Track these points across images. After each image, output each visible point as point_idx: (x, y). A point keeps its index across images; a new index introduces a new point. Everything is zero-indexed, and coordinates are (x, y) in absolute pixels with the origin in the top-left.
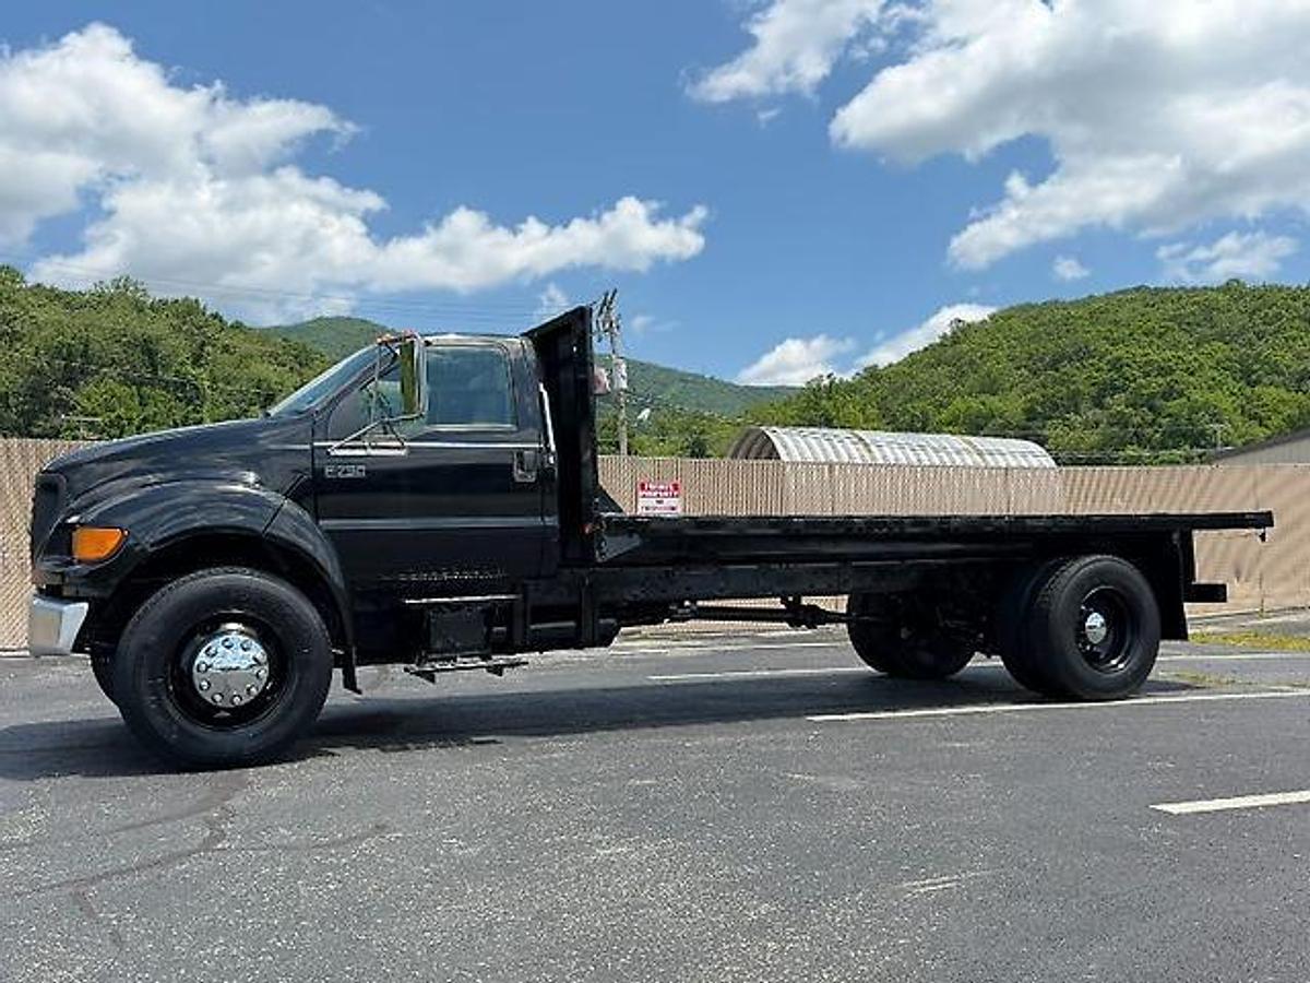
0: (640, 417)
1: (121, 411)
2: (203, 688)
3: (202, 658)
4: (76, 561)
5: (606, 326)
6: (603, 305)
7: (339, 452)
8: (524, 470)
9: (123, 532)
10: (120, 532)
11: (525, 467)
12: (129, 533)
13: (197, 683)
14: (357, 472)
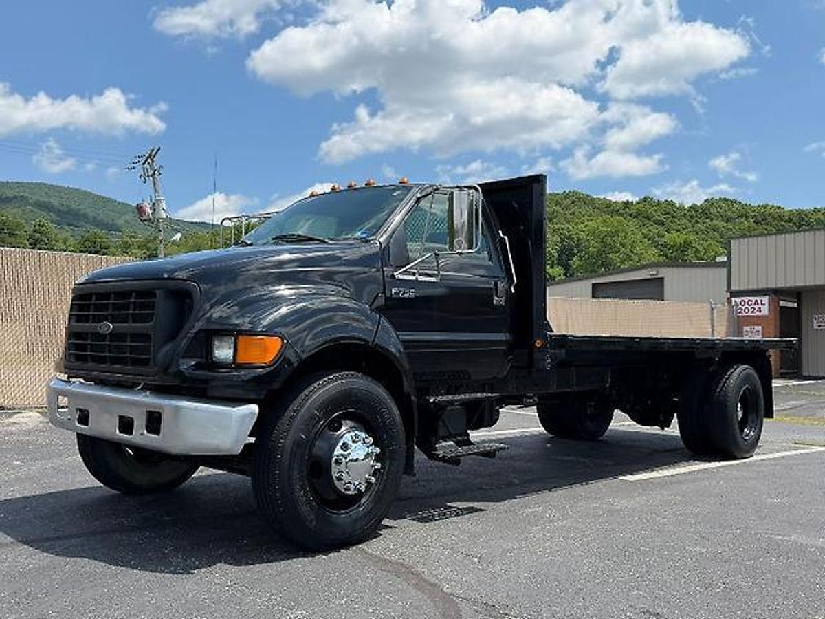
0: (174, 238)
2: (339, 479)
3: (338, 451)
4: (235, 365)
5: (151, 172)
6: (148, 157)
7: (401, 277)
8: (498, 297)
9: (283, 340)
10: (280, 339)
11: (498, 295)
12: (288, 341)
13: (335, 475)
14: (410, 294)
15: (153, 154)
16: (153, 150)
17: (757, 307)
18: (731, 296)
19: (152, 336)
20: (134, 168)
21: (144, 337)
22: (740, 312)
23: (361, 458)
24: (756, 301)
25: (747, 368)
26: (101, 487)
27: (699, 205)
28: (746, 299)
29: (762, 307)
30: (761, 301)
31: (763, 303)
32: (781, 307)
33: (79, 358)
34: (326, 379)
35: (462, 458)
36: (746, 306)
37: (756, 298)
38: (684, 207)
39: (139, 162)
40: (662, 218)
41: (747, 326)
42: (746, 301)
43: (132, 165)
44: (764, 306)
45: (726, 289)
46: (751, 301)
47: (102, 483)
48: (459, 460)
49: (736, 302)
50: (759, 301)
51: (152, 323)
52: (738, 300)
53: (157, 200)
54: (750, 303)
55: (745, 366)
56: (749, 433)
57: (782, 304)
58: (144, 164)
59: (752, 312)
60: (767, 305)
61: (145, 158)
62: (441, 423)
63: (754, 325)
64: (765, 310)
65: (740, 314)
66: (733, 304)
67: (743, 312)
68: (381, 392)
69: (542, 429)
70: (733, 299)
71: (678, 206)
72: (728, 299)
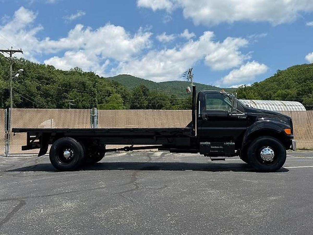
1: (78, 98)
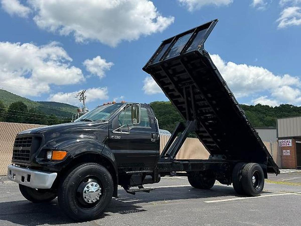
2: (85, 198)
3: (86, 189)
4: (52, 160)
5: (83, 98)
6: (82, 93)
7: (115, 132)
8: (153, 139)
9: (67, 152)
10: (66, 152)
11: (153, 138)
12: (69, 153)
13: (84, 196)
14: (118, 137)
15: (83, 92)
16: (83, 91)
17: (288, 143)
18: (278, 140)
19: (30, 151)
20: (77, 97)
21: (28, 151)
22: (282, 145)
23: (94, 191)
24: (287, 141)
25: (256, 164)
26: (26, 200)
27: (278, 106)
28: (284, 140)
29: (289, 143)
30: (289, 141)
31: (290, 142)
32: (296, 143)
33: (16, 158)
34: (83, 165)
35: (136, 193)
36: (284, 143)
37: (287, 140)
38: (273, 107)
39: (79, 95)
40: (264, 111)
41: (284, 150)
42: (284, 141)
43: (77, 96)
44: (290, 143)
45: (276, 137)
46: (286, 141)
47: (27, 199)
48: (135, 193)
49: (280, 141)
50: (288, 141)
51: (30, 147)
52: (281, 141)
53: (84, 107)
54: (285, 142)
55: (255, 163)
56: (258, 188)
57: (297, 142)
58: (80, 96)
59: (286, 145)
60: (291, 142)
61: (80, 94)
62: (131, 180)
63: (287, 150)
64: (291, 145)
65: (282, 146)
66: (279, 142)
67: (283, 145)
68: (103, 169)
69: (190, 185)
70: (279, 141)
71: (270, 107)
72: (277, 140)
